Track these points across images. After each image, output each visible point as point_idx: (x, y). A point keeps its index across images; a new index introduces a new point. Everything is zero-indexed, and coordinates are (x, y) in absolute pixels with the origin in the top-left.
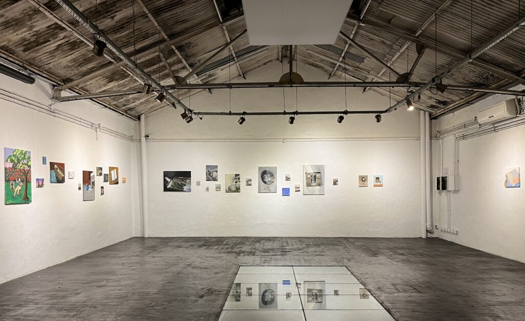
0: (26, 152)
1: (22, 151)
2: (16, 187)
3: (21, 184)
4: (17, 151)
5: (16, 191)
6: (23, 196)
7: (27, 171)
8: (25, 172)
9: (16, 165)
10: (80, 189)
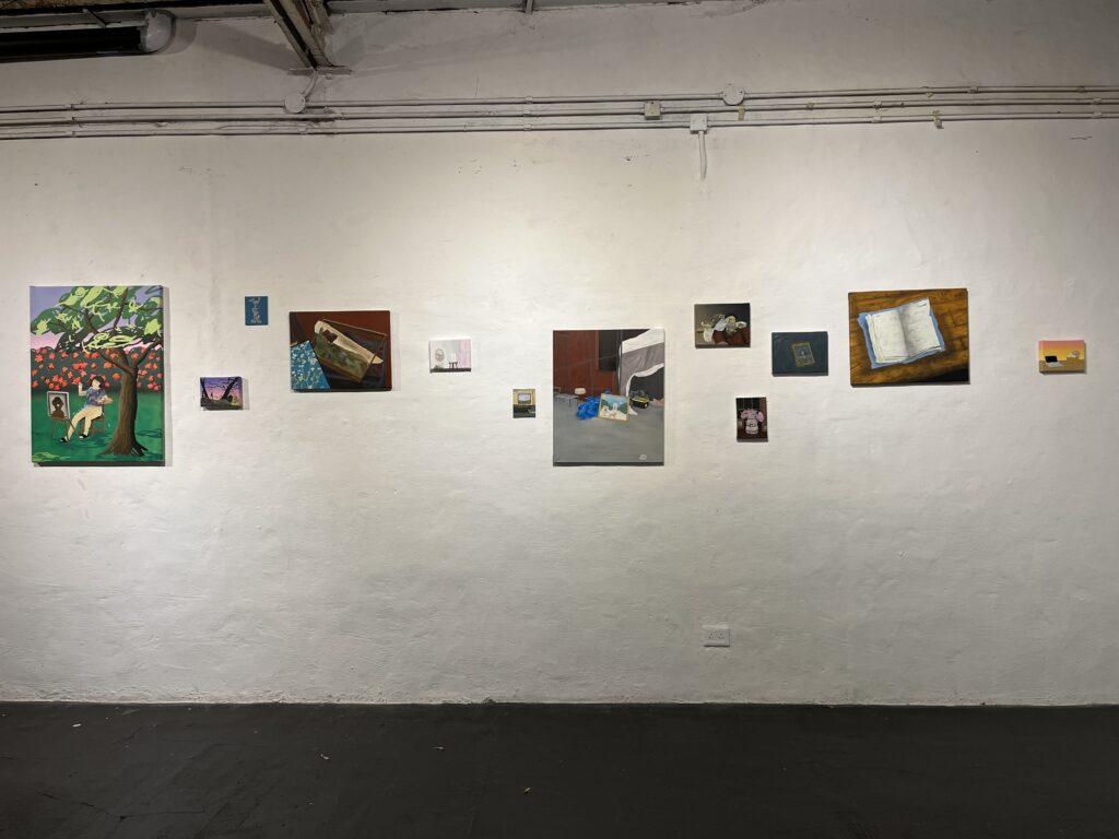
0: (130, 292)
1: (114, 288)
2: (75, 410)
3: (105, 398)
4: (81, 292)
5: (75, 421)
6: (109, 440)
7: (135, 355)
8: (126, 361)
9: (79, 337)
10: (523, 410)
